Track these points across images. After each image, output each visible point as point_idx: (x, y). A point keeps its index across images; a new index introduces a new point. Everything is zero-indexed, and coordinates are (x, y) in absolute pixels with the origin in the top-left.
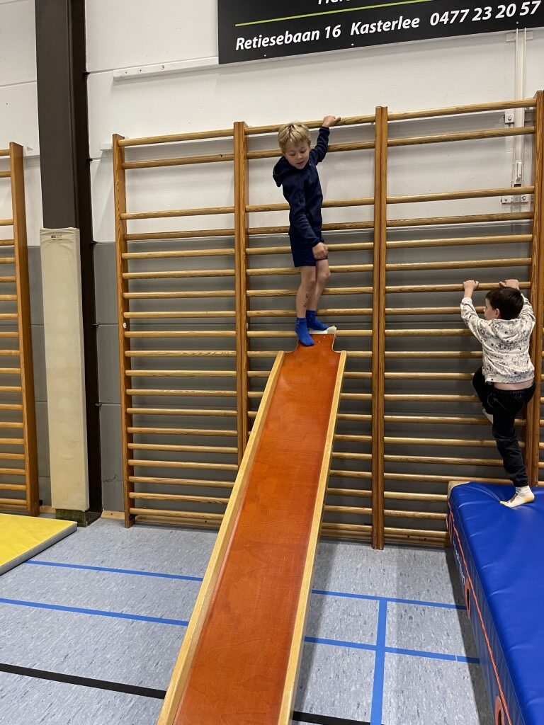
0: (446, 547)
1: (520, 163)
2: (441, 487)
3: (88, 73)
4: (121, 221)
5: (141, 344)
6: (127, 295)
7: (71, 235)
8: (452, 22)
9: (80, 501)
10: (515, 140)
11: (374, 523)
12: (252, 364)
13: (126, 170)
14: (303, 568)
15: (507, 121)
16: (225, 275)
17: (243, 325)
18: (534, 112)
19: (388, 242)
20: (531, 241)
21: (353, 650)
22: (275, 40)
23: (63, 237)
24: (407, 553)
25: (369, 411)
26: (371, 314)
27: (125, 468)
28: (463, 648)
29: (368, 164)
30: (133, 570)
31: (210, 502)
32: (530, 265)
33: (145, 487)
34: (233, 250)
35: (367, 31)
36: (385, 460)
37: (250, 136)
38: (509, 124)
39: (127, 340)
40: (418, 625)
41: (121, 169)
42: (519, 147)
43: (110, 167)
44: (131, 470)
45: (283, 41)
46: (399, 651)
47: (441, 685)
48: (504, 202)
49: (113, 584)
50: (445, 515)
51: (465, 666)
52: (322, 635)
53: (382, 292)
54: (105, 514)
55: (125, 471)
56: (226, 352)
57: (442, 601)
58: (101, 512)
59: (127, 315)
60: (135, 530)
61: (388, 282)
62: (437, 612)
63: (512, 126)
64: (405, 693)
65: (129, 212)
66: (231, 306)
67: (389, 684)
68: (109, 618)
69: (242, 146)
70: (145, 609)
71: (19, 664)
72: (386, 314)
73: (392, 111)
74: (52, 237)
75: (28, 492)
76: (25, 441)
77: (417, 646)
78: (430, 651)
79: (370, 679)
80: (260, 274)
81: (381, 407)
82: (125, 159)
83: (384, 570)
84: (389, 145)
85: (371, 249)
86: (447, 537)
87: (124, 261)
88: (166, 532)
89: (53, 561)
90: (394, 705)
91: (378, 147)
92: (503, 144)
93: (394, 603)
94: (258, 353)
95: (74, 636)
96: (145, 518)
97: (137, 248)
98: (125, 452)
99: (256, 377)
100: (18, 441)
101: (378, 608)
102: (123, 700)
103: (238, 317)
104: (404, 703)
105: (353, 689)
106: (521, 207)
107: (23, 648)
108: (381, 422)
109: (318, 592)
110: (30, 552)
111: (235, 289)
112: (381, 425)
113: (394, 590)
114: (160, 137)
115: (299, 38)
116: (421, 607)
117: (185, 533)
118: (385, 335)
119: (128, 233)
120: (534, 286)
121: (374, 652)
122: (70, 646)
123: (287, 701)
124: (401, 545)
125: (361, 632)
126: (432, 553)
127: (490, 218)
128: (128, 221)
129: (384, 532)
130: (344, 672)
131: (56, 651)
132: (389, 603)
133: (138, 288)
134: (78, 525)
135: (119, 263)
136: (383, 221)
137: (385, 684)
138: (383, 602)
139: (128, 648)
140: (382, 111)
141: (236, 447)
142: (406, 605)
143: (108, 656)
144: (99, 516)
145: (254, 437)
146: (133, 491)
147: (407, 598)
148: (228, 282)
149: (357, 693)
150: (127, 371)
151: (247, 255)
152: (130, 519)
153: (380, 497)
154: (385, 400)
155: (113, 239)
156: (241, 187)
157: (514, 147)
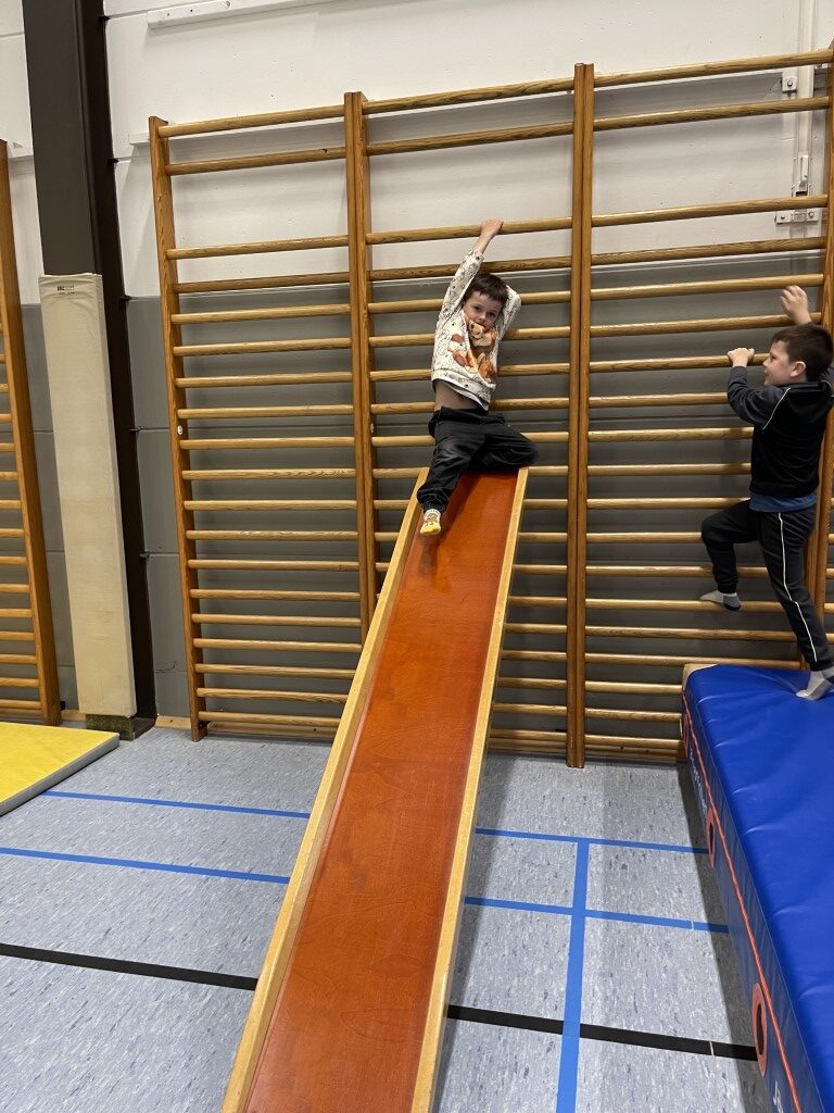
0: (678, 762)
1: (806, 157)
2: (671, 673)
3: (107, 18)
4: (169, 262)
5: (208, 459)
6: (181, 381)
7: (89, 284)
9: (122, 703)
10: (799, 119)
11: (571, 728)
12: (379, 489)
13: (172, 177)
14: (462, 797)
15: (785, 88)
16: (334, 347)
17: (365, 427)
18: (830, 72)
19: (593, 291)
20: (820, 285)
21: (536, 915)
23: (77, 288)
24: (620, 772)
25: (563, 559)
26: (567, 407)
27: (189, 651)
28: (703, 911)
29: (561, 162)
30: (205, 803)
31: (320, 701)
33: (221, 680)
34: (347, 306)
36: (587, 634)
37: (371, 116)
38: (789, 93)
39: (184, 454)
40: (635, 877)
41: (164, 176)
42: (805, 131)
43: (146, 172)
44: (198, 654)
46: (607, 915)
47: (670, 964)
48: (779, 221)
49: (177, 824)
50: (678, 715)
51: (706, 936)
52: (491, 894)
53: (584, 371)
54: (161, 721)
55: (190, 656)
56: (340, 471)
57: (672, 841)
58: (155, 718)
59: (183, 412)
60: (208, 744)
61: (594, 356)
62: (664, 857)
63: (793, 97)
64: (616, 976)
65: (181, 246)
66: (346, 398)
67: (592, 964)
68: (172, 873)
69: (358, 134)
70: (226, 859)
71: (35, 945)
72: (591, 406)
73: (601, 72)
74: (59, 288)
75: (43, 690)
76: (33, 612)
77: (633, 908)
78: (653, 915)
79: (564, 957)
80: (391, 345)
81: (582, 553)
82: (171, 158)
83: (585, 798)
84: (597, 128)
85: (567, 302)
86: (680, 748)
87: (175, 327)
88: (254, 746)
89: (84, 791)
90: (600, 994)
91: (578, 130)
92: (778, 126)
93: (599, 846)
94: (389, 471)
95: (118, 901)
96: (221, 726)
97: (195, 306)
98: (187, 628)
99: (387, 509)
100: (23, 613)
101: (575, 854)
102: (194, 994)
103: (357, 414)
104: (614, 991)
105: (537, 971)
106: (805, 230)
107: (40, 921)
108: (581, 575)
109: (486, 832)
110: (49, 779)
111: (351, 370)
112: (582, 581)
113: (600, 826)
114: (225, 121)
116: (640, 850)
117: (284, 746)
118: (589, 440)
119: (180, 282)
121: (569, 917)
122: (113, 916)
123: (439, 991)
124: (610, 761)
125: (550, 889)
126: (657, 772)
127: (757, 248)
128: (178, 261)
129: (585, 742)
130: (524, 947)
131: (92, 924)
132: (591, 846)
133: (200, 370)
134: (121, 738)
135: (168, 331)
136: (585, 254)
137: (585, 964)
138: (584, 845)
139: (201, 917)
140: (584, 70)
141: (358, 617)
142: (618, 848)
143: (171, 930)
144: (153, 725)
145: (386, 601)
146: (203, 686)
147: (619, 839)
148: (340, 357)
149: (543, 978)
150: (187, 503)
151: (370, 314)
152: (199, 728)
153: (579, 690)
154: (588, 542)
155: (156, 292)
156: (360, 207)
157: (797, 131)
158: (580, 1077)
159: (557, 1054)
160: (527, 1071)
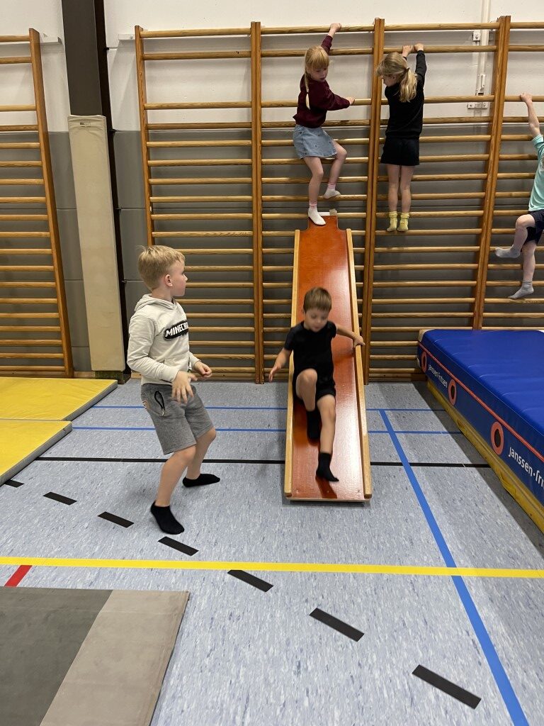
1: (484, 75)
2: (412, 335)
6: (152, 181)
7: (99, 122)
9: (118, 363)
10: (480, 56)
12: (266, 243)
13: (145, 61)
15: (475, 39)
16: (242, 164)
17: (259, 208)
18: (497, 33)
19: (380, 138)
20: (489, 142)
21: (373, 434)
23: (93, 124)
26: (365, 200)
28: (444, 428)
32: (487, 161)
34: (250, 142)
37: (265, 35)
38: (476, 41)
39: (153, 222)
40: (410, 420)
41: (142, 60)
42: (483, 62)
46: (404, 432)
47: (437, 444)
48: (469, 107)
51: (449, 435)
53: (375, 181)
54: (133, 375)
56: (244, 232)
57: (422, 408)
59: (152, 199)
61: (380, 173)
62: (420, 413)
64: (416, 449)
66: (249, 192)
67: (405, 446)
69: (259, 45)
72: (378, 200)
74: (81, 124)
75: (66, 360)
76: (60, 315)
77: (414, 429)
78: (424, 431)
79: (392, 445)
80: (274, 164)
81: (371, 276)
82: (145, 49)
83: (374, 395)
85: (367, 144)
86: (416, 372)
90: (412, 454)
91: (376, 53)
92: (470, 58)
93: (389, 411)
94: (271, 232)
99: (270, 253)
101: (380, 414)
103: (255, 201)
104: (418, 453)
105: (383, 450)
106: (481, 112)
111: (252, 177)
112: (371, 290)
113: (386, 405)
114: (181, 32)
116: (408, 412)
118: (376, 217)
119: (149, 123)
120: (490, 177)
121: (388, 434)
124: (378, 382)
125: (375, 426)
126: (404, 385)
128: (148, 111)
129: (369, 372)
130: (374, 444)
132: (386, 411)
134: (118, 383)
135: (145, 151)
136: (377, 120)
137: (402, 447)
138: (382, 411)
140: (380, 22)
142: (398, 411)
144: (130, 378)
147: (397, 408)
148: (246, 171)
149: (387, 451)
154: (374, 270)
155: (138, 128)
156: (258, 83)
157: (479, 62)
158: (416, 476)
159: (404, 471)
160: (394, 476)
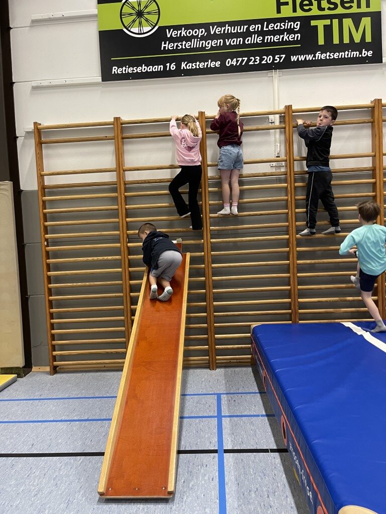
0: (252, 364)
1: (279, 145)
3: (14, 83)
4: (41, 177)
5: (56, 255)
6: (47, 223)
7: (8, 185)
8: (238, 64)
9: (19, 362)
10: (275, 132)
11: (210, 354)
12: (131, 264)
13: (43, 145)
15: (270, 121)
16: (111, 210)
17: (125, 240)
18: (284, 116)
19: (209, 189)
20: (287, 188)
21: (204, 419)
22: (136, 69)
23: (2, 187)
24: (230, 370)
25: (204, 288)
27: (49, 336)
28: (264, 411)
30: (62, 397)
31: (107, 353)
32: (287, 200)
33: (63, 347)
34: (116, 194)
35: (190, 67)
36: (215, 316)
37: (124, 125)
39: (47, 253)
40: (239, 403)
41: (40, 144)
42: (278, 136)
43: (32, 142)
44: (53, 337)
45: (141, 70)
46: (230, 416)
47: (253, 428)
48: (271, 166)
49: (52, 406)
50: (250, 346)
51: (266, 418)
52: (186, 415)
53: (208, 218)
54: (34, 369)
55: (49, 338)
56: (115, 257)
57: (251, 391)
58: (32, 368)
59: (47, 236)
60: (58, 376)
61: (211, 212)
62: (249, 396)
63: (273, 124)
64: (235, 434)
66: (117, 229)
67: (226, 432)
68: (54, 423)
69: (119, 131)
70: (76, 416)
71: (3, 452)
72: (211, 230)
73: (208, 114)
77: (239, 413)
78: (246, 414)
79: (216, 430)
80: (134, 209)
81: (211, 285)
82: (42, 137)
83: (218, 380)
84: (207, 132)
86: (252, 359)
88: (79, 375)
89: (6, 398)
90: (229, 440)
92: (269, 134)
93: (225, 395)
94: (135, 256)
95: (34, 434)
96: (63, 368)
97: (51, 194)
98: (48, 326)
99: (135, 271)
101: (216, 399)
102: (75, 460)
103: (122, 235)
105: (207, 436)
106: (280, 168)
107: (3, 444)
108: (211, 294)
109: (183, 395)
111: (118, 218)
112: (212, 296)
113: (224, 389)
114: (66, 125)
115: (150, 69)
116: (240, 395)
117: (92, 374)
118: (211, 243)
119: (45, 184)
120: (290, 212)
121: (216, 418)
122: (33, 439)
124: (225, 367)
125: (208, 411)
126: (244, 369)
128: (45, 177)
129: (216, 360)
130: (201, 429)
131: (25, 443)
132: (222, 395)
133: (53, 219)
134: (18, 377)
135: (41, 204)
136: (206, 176)
137: (223, 432)
138: (219, 396)
139: (71, 436)
140: (202, 113)
141: (124, 316)
142: (232, 395)
143: (60, 441)
144: (31, 371)
146: (55, 351)
147: (232, 392)
148: (114, 214)
149: (209, 438)
150: (48, 273)
151: (126, 197)
152: (53, 370)
153: (213, 339)
154: (213, 281)
155: (36, 188)
156: (120, 156)
157: (275, 136)
158: (225, 464)
159: (217, 459)
160: (207, 465)
